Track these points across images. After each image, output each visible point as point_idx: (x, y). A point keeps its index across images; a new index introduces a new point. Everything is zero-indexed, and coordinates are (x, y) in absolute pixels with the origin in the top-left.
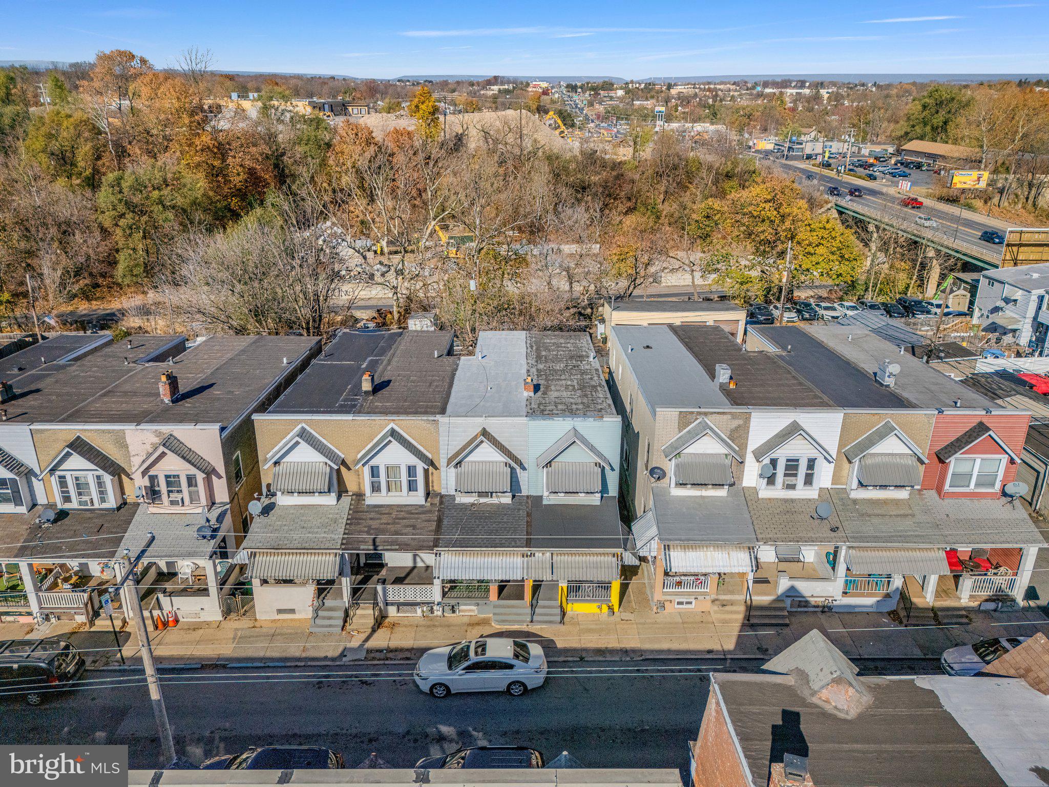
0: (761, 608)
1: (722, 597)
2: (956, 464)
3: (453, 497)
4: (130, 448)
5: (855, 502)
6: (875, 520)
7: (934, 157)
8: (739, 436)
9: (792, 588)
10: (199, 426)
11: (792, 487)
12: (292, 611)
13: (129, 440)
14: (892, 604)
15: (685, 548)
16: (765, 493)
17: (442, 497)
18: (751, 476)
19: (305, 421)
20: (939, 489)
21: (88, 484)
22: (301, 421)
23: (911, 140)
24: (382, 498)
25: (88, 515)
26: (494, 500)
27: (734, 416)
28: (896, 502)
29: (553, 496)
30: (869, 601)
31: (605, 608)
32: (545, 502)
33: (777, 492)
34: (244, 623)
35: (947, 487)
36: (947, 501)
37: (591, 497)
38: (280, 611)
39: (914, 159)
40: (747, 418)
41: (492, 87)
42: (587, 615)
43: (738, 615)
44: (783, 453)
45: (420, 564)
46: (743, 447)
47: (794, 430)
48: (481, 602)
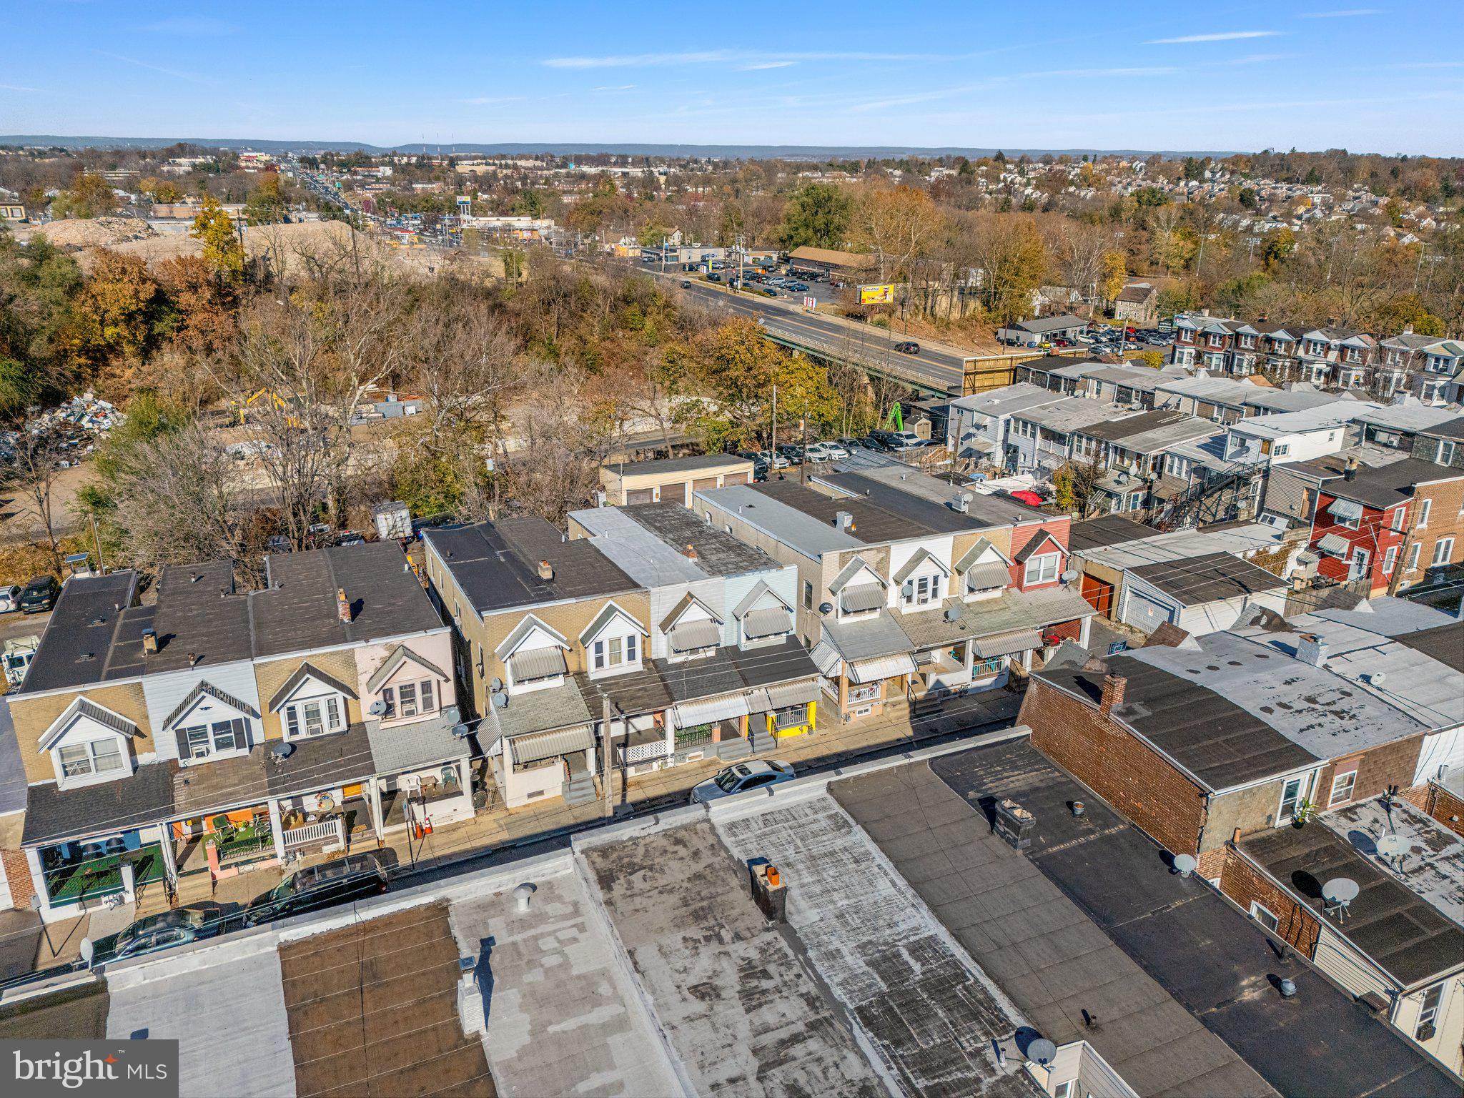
0: (921, 702)
1: (891, 700)
2: (1030, 564)
3: (665, 660)
4: (359, 667)
5: (968, 605)
6: (986, 616)
7: (827, 266)
8: (882, 567)
9: (938, 682)
10: (430, 632)
11: (924, 601)
12: (541, 793)
13: (357, 658)
14: (1005, 681)
15: (865, 661)
16: (907, 609)
17: (654, 661)
18: (893, 597)
19: (532, 611)
20: (1020, 586)
21: (318, 711)
22: (528, 612)
23: (797, 245)
24: (609, 671)
25: (318, 743)
26: (701, 655)
27: (879, 550)
28: (995, 601)
29: (749, 643)
30: (988, 681)
31: (805, 729)
32: (743, 649)
33: (914, 608)
34: (498, 814)
35: (1026, 584)
36: (1028, 594)
37: (779, 637)
38: (530, 796)
39: (805, 268)
40: (888, 550)
41: (178, 160)
42: (792, 738)
43: (905, 711)
44: (916, 575)
45: (632, 731)
46: (886, 575)
47: (922, 555)
48: (707, 747)
